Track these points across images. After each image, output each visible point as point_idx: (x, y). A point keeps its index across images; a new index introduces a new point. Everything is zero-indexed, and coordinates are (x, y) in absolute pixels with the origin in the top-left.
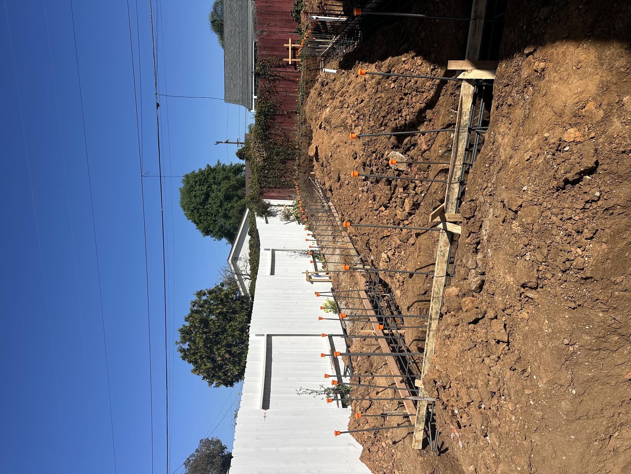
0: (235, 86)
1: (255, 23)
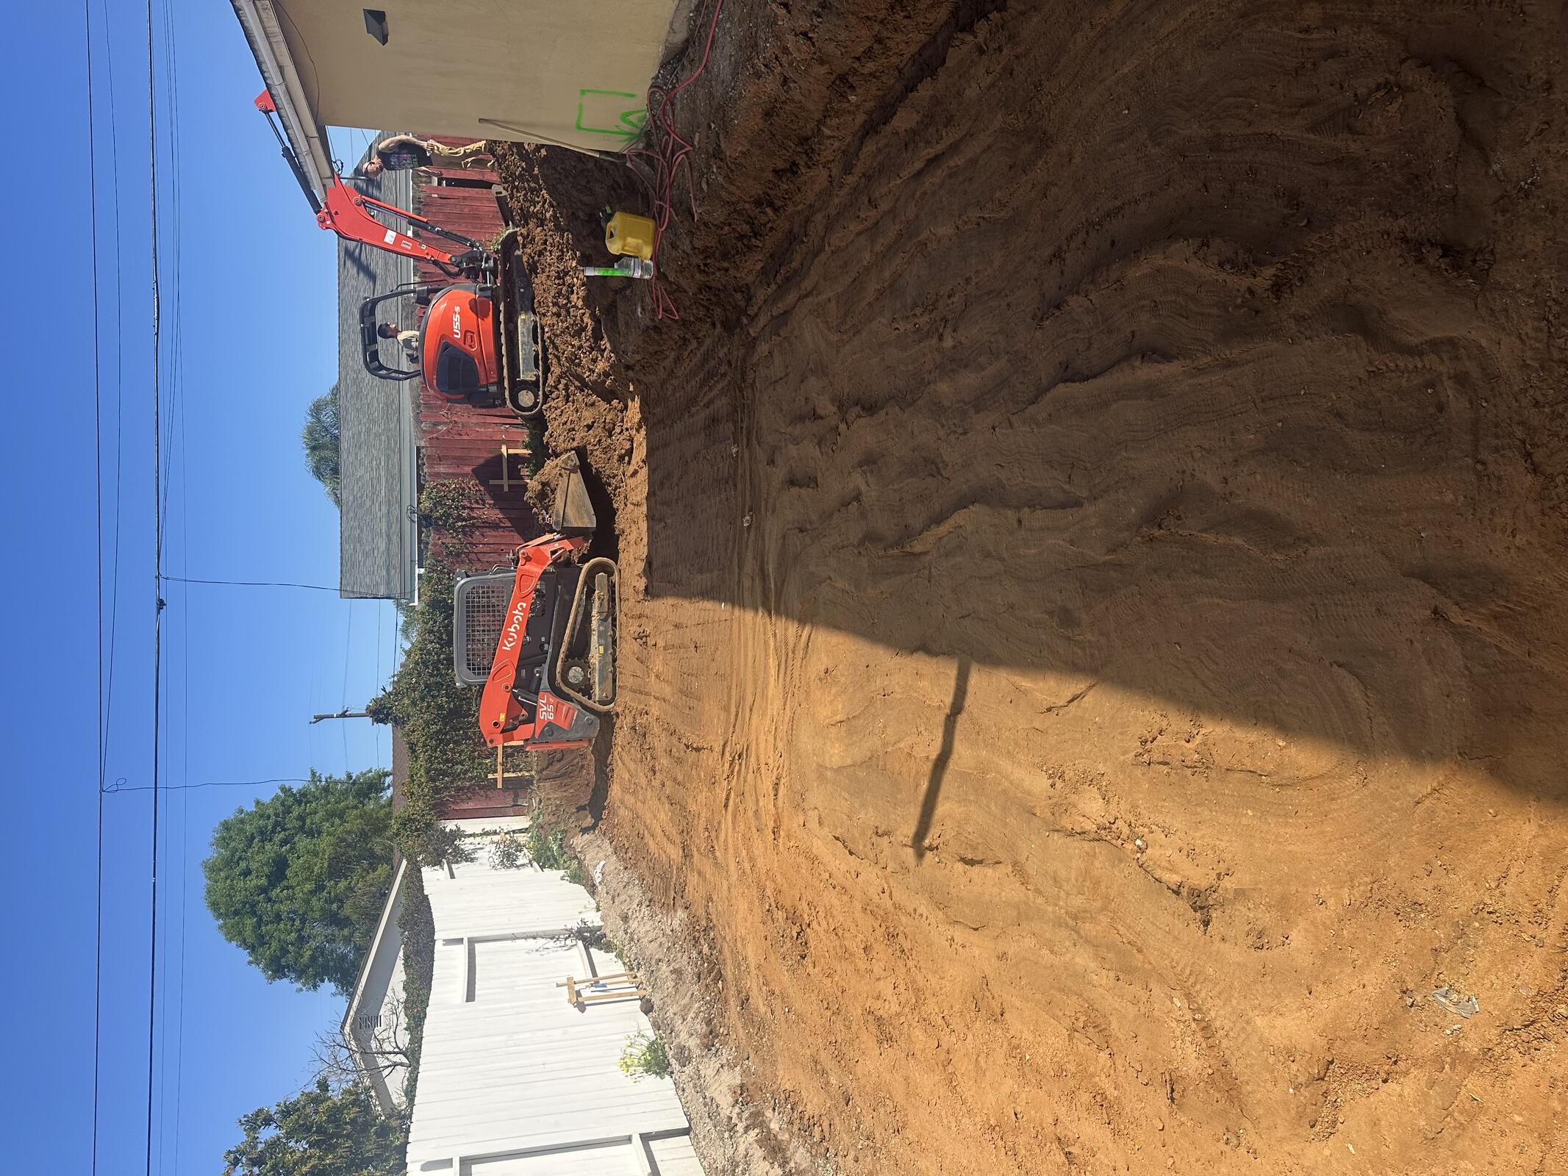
0: (366, 555)
1: (418, 407)
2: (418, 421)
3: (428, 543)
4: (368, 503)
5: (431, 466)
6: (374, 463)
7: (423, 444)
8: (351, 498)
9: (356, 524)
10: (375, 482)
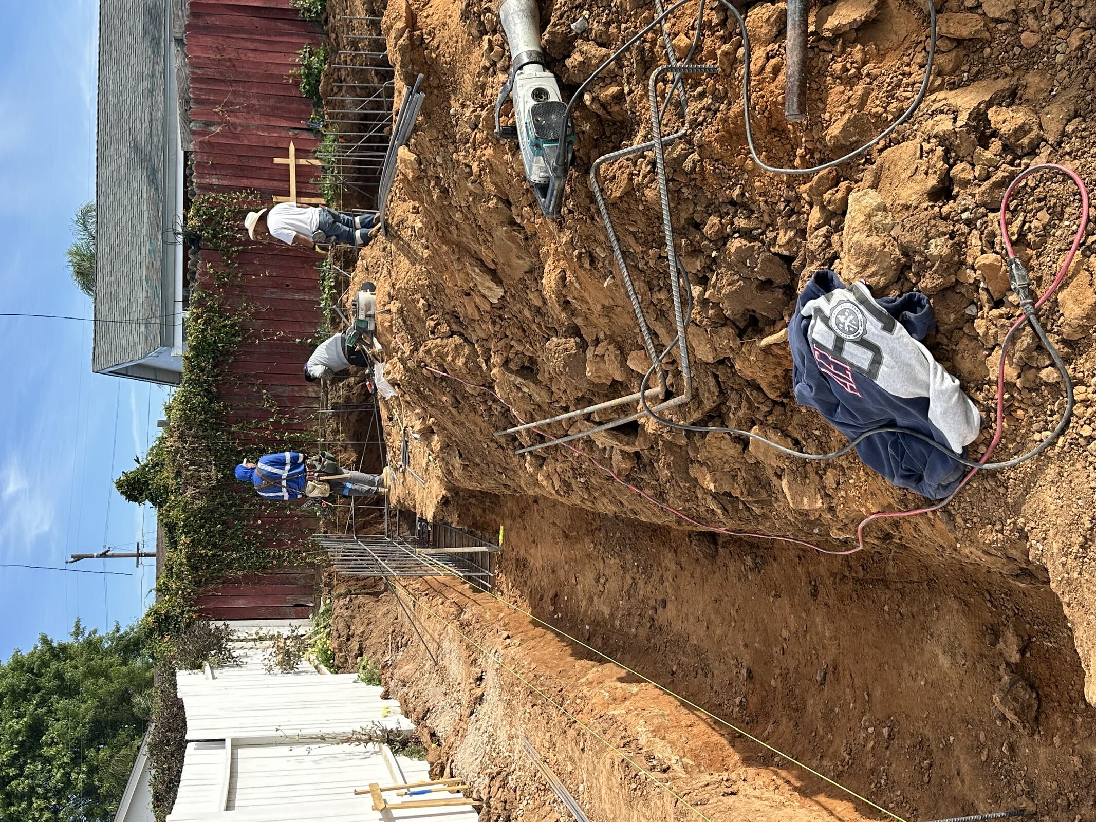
1: (187, 102)
2: (186, 121)
3: (195, 273)
4: (126, 250)
5: (201, 175)
6: (135, 198)
7: (191, 147)
8: (107, 250)
9: (112, 279)
10: (135, 221)
